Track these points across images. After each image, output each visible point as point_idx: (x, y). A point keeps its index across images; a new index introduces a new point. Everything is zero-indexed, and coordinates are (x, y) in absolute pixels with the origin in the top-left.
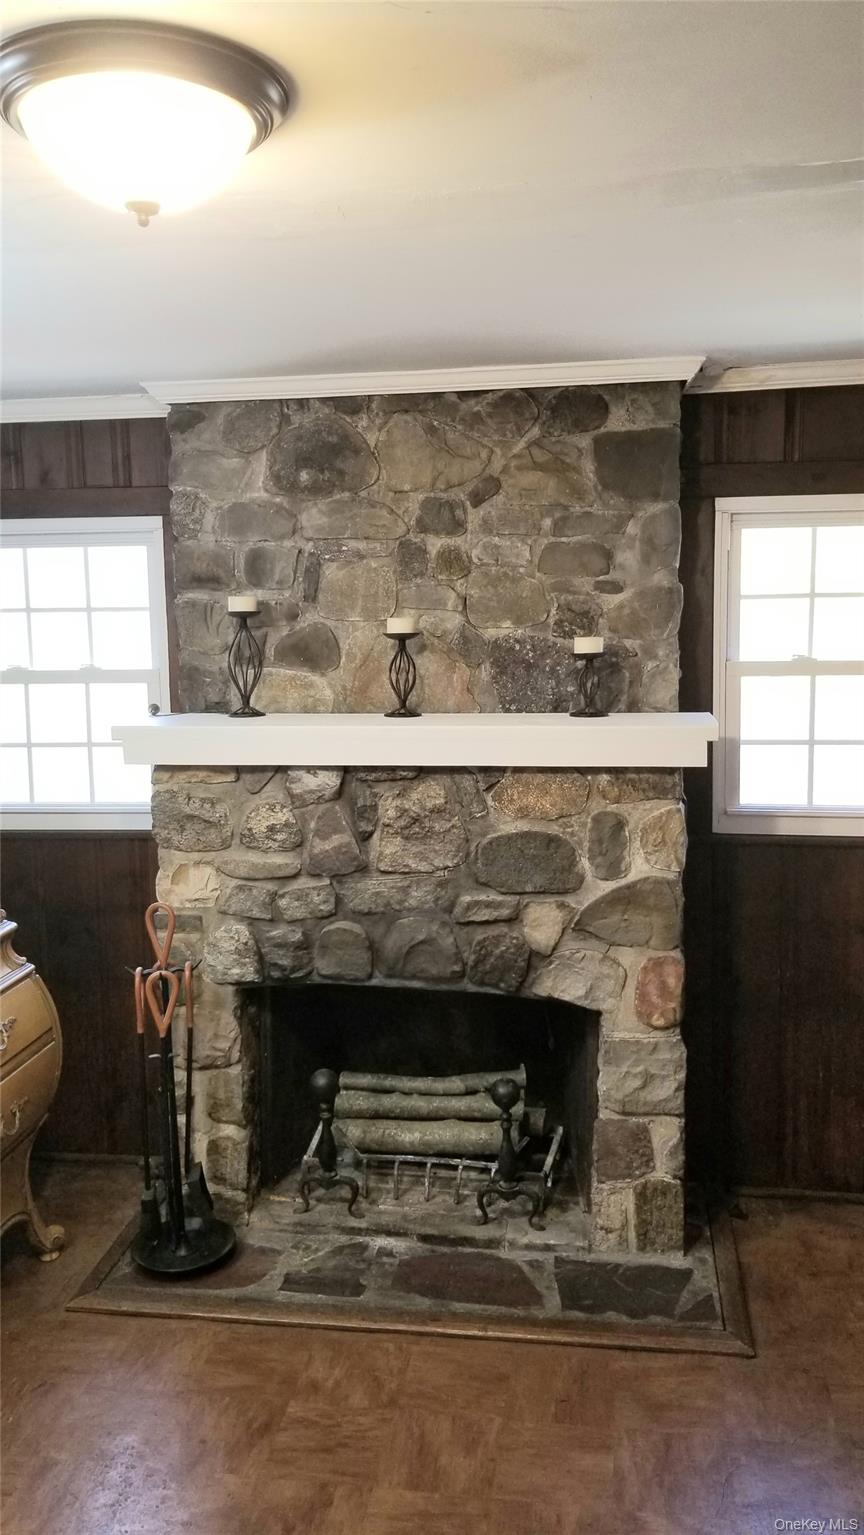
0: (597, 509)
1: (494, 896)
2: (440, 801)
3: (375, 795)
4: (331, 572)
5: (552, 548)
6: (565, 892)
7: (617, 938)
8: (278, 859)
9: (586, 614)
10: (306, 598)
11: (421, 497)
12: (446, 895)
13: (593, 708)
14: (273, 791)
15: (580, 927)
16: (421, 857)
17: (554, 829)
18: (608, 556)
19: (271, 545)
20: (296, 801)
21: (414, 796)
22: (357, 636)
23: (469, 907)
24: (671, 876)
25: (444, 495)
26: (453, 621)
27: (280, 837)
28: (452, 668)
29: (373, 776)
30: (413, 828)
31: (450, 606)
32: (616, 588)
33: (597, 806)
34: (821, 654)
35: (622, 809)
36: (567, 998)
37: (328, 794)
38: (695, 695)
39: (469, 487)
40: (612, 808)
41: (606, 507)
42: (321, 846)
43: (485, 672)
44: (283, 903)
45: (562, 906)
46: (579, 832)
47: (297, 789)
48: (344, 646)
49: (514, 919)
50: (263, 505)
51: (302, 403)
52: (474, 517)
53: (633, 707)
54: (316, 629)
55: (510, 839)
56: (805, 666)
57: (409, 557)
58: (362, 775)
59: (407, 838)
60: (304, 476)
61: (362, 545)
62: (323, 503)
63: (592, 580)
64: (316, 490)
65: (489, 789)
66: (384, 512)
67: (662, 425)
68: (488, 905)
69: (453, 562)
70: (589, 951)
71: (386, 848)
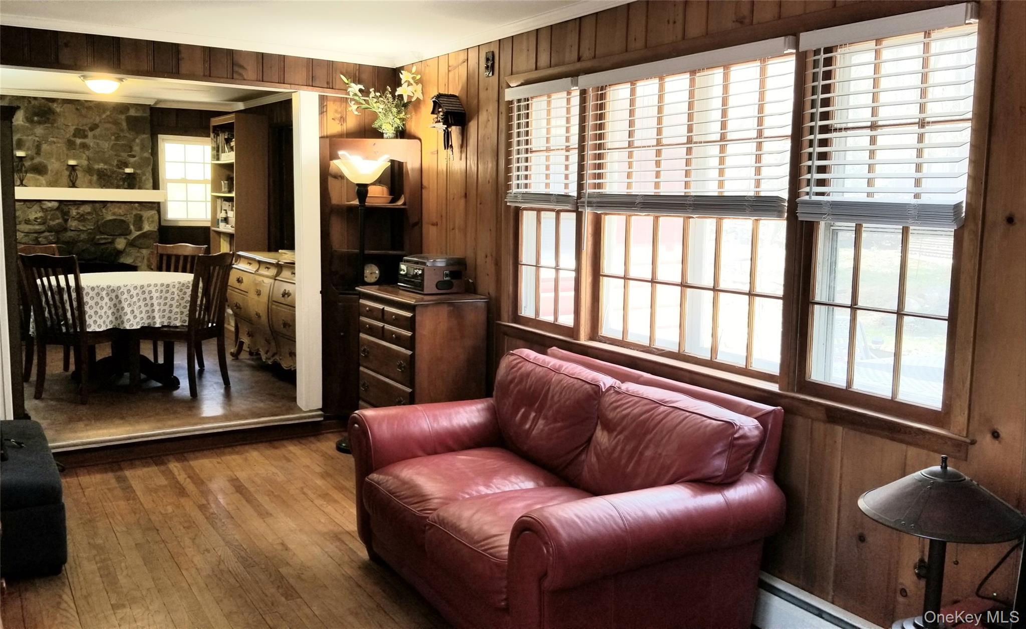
0: (127, 135)
1: (106, 236)
2: (89, 210)
3: (69, 209)
4: (45, 147)
5: (115, 144)
6: (127, 235)
7: (142, 246)
8: (37, 227)
9: (125, 163)
10: (36, 154)
11: (74, 127)
12: (92, 236)
13: (131, 186)
14: (36, 207)
15: (131, 244)
16: (84, 226)
17: (123, 218)
18: (131, 148)
19: (25, 138)
20: (44, 210)
21: (81, 209)
22: (54, 165)
23: (99, 239)
24: (156, 230)
25: (81, 128)
26: (85, 163)
27: (38, 220)
28: (84, 176)
29: (69, 203)
30: (82, 218)
31: (84, 158)
32: (134, 156)
33: (135, 212)
34: (188, 178)
35: (142, 213)
36: (127, 263)
37: (55, 208)
38: (156, 186)
39: (89, 126)
40: (139, 212)
41: (130, 135)
42: (52, 223)
43: (95, 178)
44: (40, 239)
45: (126, 238)
46: (130, 219)
47: (44, 207)
48: (50, 168)
49: (112, 242)
50: (22, 126)
51: (35, 98)
52: (90, 134)
53: (140, 188)
54: (40, 163)
55: (110, 220)
56: (184, 181)
57: (70, 144)
58: (65, 203)
59: (79, 221)
60: (36, 118)
61: (55, 140)
62: (42, 126)
63: (127, 154)
64: (39, 123)
65: (103, 207)
66: (62, 131)
67: (144, 115)
68: (104, 238)
69: (84, 146)
70: (133, 251)
71: (73, 224)
